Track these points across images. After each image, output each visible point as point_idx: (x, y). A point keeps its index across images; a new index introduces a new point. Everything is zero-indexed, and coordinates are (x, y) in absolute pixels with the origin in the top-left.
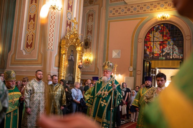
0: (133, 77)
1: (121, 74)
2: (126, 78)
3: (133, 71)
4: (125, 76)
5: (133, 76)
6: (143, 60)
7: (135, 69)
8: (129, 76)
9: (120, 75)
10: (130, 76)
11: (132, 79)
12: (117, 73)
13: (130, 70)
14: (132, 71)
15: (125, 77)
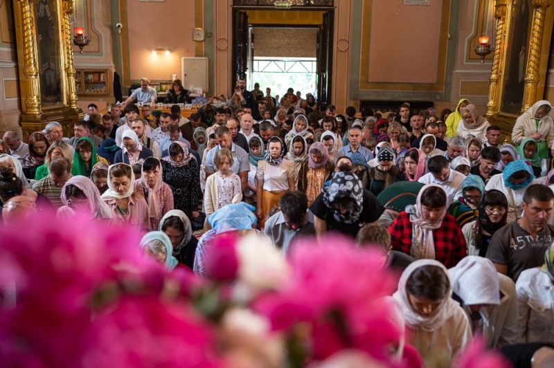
0: (205, 58)
1: (171, 50)
2: (185, 60)
3: (204, 40)
4: (184, 56)
5: (205, 56)
6: (230, 9)
7: (209, 35)
8: (194, 53)
9: (167, 53)
10: (196, 56)
11: (203, 61)
12: (160, 47)
13: (195, 39)
14: (201, 42)
15: (183, 58)
